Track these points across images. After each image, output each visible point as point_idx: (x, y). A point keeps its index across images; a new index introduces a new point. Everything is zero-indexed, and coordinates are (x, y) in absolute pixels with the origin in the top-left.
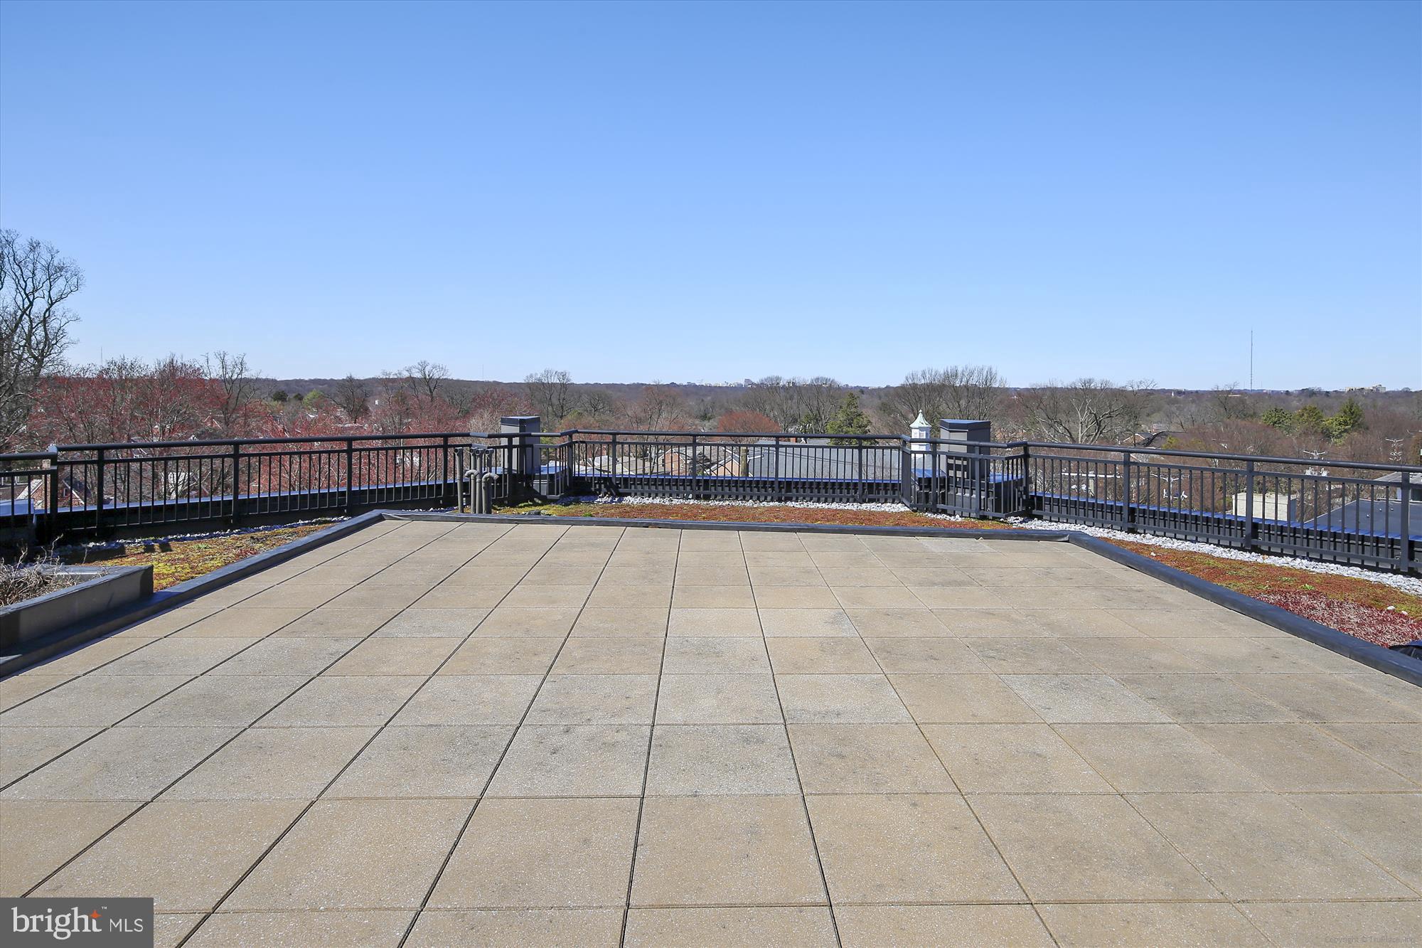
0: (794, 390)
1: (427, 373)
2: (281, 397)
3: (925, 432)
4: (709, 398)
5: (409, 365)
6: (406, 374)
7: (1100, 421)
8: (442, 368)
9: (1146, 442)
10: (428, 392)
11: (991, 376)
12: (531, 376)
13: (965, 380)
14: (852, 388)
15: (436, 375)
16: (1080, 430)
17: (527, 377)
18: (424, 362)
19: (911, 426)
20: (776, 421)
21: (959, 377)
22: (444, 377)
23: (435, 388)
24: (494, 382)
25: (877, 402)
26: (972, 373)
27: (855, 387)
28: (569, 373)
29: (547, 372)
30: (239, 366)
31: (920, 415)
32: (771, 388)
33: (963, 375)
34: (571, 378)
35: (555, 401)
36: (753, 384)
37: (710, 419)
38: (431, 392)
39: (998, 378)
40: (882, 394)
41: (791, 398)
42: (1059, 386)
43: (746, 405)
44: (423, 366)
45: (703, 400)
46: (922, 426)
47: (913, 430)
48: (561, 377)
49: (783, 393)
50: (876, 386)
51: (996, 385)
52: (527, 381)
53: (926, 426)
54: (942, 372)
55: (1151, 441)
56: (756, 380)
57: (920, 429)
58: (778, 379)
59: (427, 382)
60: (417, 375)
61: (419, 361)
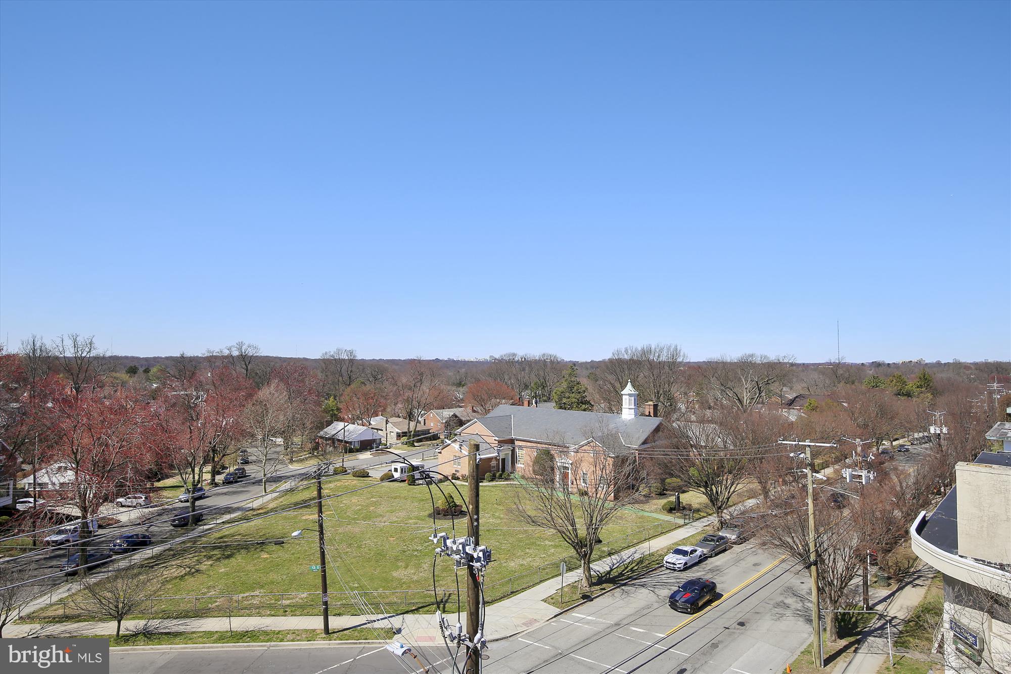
0: (527, 364)
1: (243, 351)
2: (133, 371)
3: (633, 398)
4: (463, 370)
5: (229, 345)
6: (226, 352)
7: (760, 387)
8: (255, 347)
9: (789, 403)
10: (244, 366)
11: (676, 352)
12: (326, 353)
13: (657, 355)
14: (567, 362)
15: (251, 352)
16: (745, 394)
17: (323, 354)
18: (242, 343)
19: (622, 393)
20: (513, 388)
21: (653, 353)
22: (257, 355)
23: (249, 363)
24: (304, 358)
25: (586, 373)
26: (661, 350)
27: (569, 361)
28: (355, 351)
29: (338, 350)
30: (89, 346)
31: (629, 384)
32: (509, 362)
33: (655, 351)
34: (357, 355)
35: (345, 374)
36: (496, 359)
37: (463, 386)
38: (247, 367)
39: (682, 354)
40: (589, 366)
41: (524, 370)
42: (729, 361)
43: (490, 375)
44: (240, 346)
45: (459, 371)
46: (631, 393)
47: (623, 396)
48: (349, 354)
49: (517, 366)
50: (583, 360)
51: (679, 360)
52: (323, 358)
53: (633, 393)
54: (640, 349)
55: (793, 402)
56: (497, 356)
57: (630, 395)
58: (514, 355)
59: (245, 359)
60: (236, 353)
61: (238, 342)
